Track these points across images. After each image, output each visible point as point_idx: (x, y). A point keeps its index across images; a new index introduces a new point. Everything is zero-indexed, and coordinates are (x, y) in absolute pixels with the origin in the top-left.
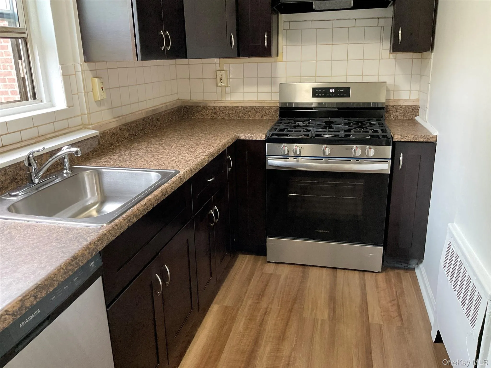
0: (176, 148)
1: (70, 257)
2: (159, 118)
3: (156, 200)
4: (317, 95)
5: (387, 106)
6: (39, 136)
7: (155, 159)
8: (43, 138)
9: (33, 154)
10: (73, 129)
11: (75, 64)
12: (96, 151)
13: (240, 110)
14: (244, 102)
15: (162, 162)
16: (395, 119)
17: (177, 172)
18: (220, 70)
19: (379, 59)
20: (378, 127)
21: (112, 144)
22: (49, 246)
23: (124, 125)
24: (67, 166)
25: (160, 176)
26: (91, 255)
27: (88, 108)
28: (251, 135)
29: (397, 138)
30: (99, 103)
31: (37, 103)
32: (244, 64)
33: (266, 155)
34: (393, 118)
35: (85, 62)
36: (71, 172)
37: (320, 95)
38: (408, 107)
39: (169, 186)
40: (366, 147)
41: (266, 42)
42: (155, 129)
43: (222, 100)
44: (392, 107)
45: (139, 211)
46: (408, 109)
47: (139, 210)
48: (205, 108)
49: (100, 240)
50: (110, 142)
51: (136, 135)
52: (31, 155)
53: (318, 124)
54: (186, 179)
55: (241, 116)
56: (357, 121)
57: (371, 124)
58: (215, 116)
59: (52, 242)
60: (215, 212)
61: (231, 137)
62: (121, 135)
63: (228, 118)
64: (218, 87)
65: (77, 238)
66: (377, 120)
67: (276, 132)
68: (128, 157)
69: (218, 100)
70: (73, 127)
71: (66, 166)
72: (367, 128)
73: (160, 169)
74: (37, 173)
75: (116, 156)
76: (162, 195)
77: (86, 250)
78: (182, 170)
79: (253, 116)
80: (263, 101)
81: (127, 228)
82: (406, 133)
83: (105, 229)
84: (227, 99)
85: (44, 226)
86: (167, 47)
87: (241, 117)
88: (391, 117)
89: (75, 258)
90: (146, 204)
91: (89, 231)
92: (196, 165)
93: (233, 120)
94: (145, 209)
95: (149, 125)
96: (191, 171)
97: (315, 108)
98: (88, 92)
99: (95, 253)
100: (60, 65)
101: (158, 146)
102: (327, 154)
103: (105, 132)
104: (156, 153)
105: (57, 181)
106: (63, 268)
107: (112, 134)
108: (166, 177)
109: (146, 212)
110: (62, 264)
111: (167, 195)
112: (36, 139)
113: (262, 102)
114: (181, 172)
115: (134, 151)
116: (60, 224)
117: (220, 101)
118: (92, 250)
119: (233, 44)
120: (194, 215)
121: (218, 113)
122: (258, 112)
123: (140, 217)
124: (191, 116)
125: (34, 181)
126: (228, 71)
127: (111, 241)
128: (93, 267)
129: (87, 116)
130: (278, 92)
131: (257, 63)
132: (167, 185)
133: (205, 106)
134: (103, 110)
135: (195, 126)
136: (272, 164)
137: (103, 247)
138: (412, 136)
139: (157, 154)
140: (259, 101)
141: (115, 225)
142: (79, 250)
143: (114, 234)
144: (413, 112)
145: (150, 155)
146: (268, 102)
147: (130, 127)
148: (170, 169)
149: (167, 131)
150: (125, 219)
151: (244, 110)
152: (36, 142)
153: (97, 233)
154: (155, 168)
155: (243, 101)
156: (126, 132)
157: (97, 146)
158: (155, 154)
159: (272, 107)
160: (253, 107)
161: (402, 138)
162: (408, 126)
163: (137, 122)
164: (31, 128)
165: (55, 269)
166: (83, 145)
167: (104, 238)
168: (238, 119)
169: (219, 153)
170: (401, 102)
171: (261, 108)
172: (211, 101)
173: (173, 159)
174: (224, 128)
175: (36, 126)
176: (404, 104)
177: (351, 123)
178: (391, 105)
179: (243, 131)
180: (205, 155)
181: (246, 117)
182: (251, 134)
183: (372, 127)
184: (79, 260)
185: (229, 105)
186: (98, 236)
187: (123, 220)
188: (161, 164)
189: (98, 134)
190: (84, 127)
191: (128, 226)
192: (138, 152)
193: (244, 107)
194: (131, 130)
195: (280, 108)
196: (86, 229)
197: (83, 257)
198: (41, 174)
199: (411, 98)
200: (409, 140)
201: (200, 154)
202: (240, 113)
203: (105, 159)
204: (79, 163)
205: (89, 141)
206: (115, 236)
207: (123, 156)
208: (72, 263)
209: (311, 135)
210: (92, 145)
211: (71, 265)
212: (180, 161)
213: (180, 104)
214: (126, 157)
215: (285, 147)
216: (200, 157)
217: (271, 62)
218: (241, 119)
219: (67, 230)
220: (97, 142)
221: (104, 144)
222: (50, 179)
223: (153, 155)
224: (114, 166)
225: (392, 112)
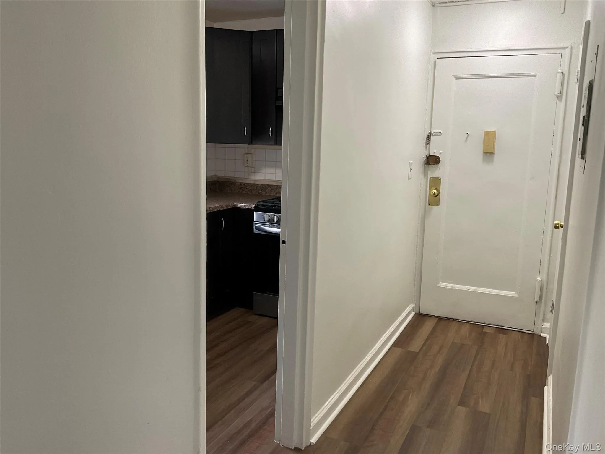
13: (260, 187)
14: (264, 181)
18: (247, 154)
28: (245, 204)
32: (266, 150)
58: (241, 191)
63: (250, 193)
64: (245, 167)
69: (245, 177)
79: (269, 193)
84: (252, 178)
87: (260, 193)
117: (247, 179)
121: (243, 188)
124: (223, 189)
126: (254, 155)
131: (275, 150)
151: (263, 187)
172: (240, 179)
181: (264, 193)
185: (252, 182)
202: (260, 190)
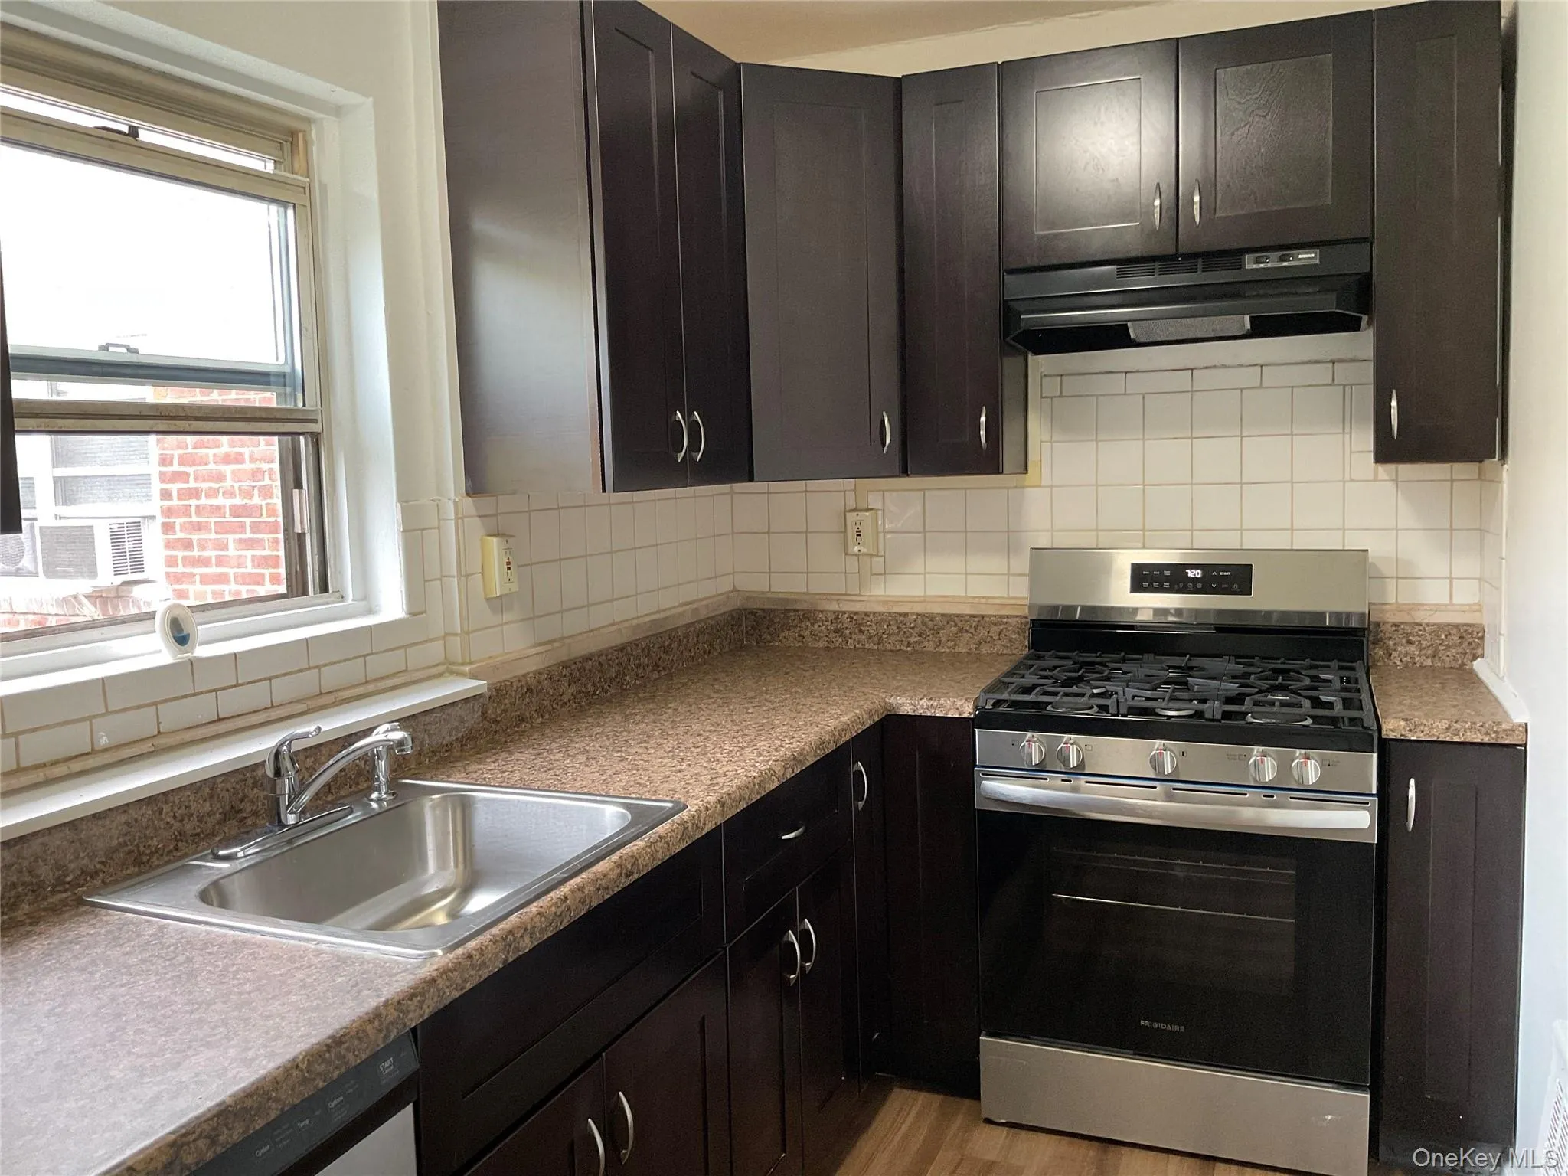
0: (699, 735)
1: (324, 1037)
2: (670, 645)
3: (598, 889)
4: (1145, 585)
5: (1378, 625)
6: (321, 694)
7: (630, 767)
8: (330, 699)
9: (290, 742)
10: (417, 676)
11: (439, 500)
12: (474, 738)
13: (912, 625)
14: (924, 601)
15: (645, 776)
16: (1406, 666)
17: (680, 807)
18: (856, 510)
19: (1344, 482)
20: (1336, 691)
21: (522, 720)
22: (279, 1002)
23: (565, 665)
24: (383, 779)
25: (629, 816)
26: (386, 1037)
27: (465, 617)
28: (932, 702)
29: (1393, 727)
30: (498, 604)
31: (328, 604)
32: (927, 493)
33: (976, 766)
34: (1398, 663)
35: (468, 494)
36: (392, 797)
37: (1156, 585)
38: (1446, 628)
39: (644, 849)
40: (1295, 752)
41: (983, 433)
42: (655, 675)
43: (860, 595)
44: (1394, 628)
45: (543, 919)
46: (1446, 636)
47: (541, 917)
48: (808, 615)
49: (416, 997)
50: (518, 713)
51: (595, 694)
52: (285, 748)
53: (1146, 676)
54: (703, 829)
55: (916, 642)
56: (1275, 671)
57: (1315, 678)
58: (838, 640)
59: (289, 992)
60: (804, 937)
61: (868, 705)
62: (551, 692)
63: (876, 647)
64: (847, 557)
65: (357, 984)
66: (1341, 668)
67: (1005, 696)
68: (557, 758)
69: (849, 592)
70: (417, 670)
71: (378, 779)
72: (1300, 695)
73: (634, 796)
74: (295, 795)
75: (526, 755)
76: (621, 874)
77: (370, 1021)
78: (695, 802)
79: (950, 644)
80: (983, 601)
81: (501, 966)
82: (1426, 714)
83: (435, 967)
84: (874, 593)
85: (281, 948)
86: (694, 454)
87: (916, 646)
88: (1392, 657)
89: (336, 1042)
90: (566, 898)
91: (394, 968)
92: (739, 787)
93: (890, 653)
94: (561, 913)
95: (638, 666)
96: (723, 805)
97: (1144, 625)
98: (467, 576)
99: (398, 1033)
100: (398, 504)
101: (648, 729)
102: (1168, 769)
103: (505, 686)
104: (637, 750)
105: (351, 819)
106: (300, 1065)
107: (525, 690)
108: (642, 819)
109: (566, 923)
110: (300, 1053)
111: (636, 876)
112: (309, 703)
113: (976, 601)
114: (689, 808)
115: (577, 740)
116: (324, 942)
117: (854, 598)
118: (388, 1021)
119: (888, 441)
120: (729, 942)
121: (847, 632)
122: (967, 631)
123: (546, 937)
124: (769, 638)
125: (283, 820)
126: (880, 513)
127: (448, 1002)
128: (389, 1074)
129: (459, 638)
130: (1025, 575)
131: (966, 489)
132: (640, 843)
133: (809, 611)
134: (506, 623)
135: (773, 671)
136: (995, 793)
137: (421, 1016)
138: (1444, 725)
139: (640, 751)
140: (971, 600)
141: (466, 955)
142: (354, 1020)
143: (460, 982)
144: (1465, 644)
145: (619, 754)
146: (998, 601)
147: (579, 670)
148: (661, 797)
149: (686, 684)
150: (497, 941)
151: (924, 624)
152: (309, 710)
153: (412, 977)
154: (622, 793)
155: (924, 596)
156: (566, 684)
157: (479, 723)
158: (633, 751)
159: (1007, 617)
160: (951, 615)
161: (1410, 730)
162: (1441, 692)
163: (602, 655)
164: (301, 671)
165: (279, 1067)
166: (437, 720)
167: (429, 991)
168: (907, 652)
169: (821, 754)
170: (1422, 613)
171: (976, 619)
172: (828, 597)
173: (679, 767)
174: (854, 676)
175: (317, 667)
176: (1432, 621)
177: (1253, 673)
178: (1390, 620)
179: (909, 688)
180: (773, 758)
181: (929, 646)
182: (931, 699)
183: (1315, 689)
184: (348, 1049)
186: (412, 983)
187: (491, 941)
188: (643, 782)
189: (484, 690)
190: (449, 669)
191: (505, 961)
192: (588, 745)
193: (923, 615)
194: (583, 680)
195: (1032, 621)
196: (385, 963)
197: (360, 1039)
198: (305, 798)
199: (1454, 602)
200: (1434, 735)
201: (760, 754)
202: (911, 634)
203: (494, 762)
204: (420, 771)
205: (458, 708)
206: (462, 989)
207: (545, 754)
208: (327, 1055)
209: (1115, 708)
210: (462, 721)
211: (324, 1060)
212: (697, 774)
213: (738, 604)
214: (552, 758)
215: (1034, 744)
216: (757, 764)
217: (1008, 488)
218: (915, 652)
219: (338, 961)
220: (480, 713)
221: (499, 719)
222: (335, 814)
223: (629, 754)
224: (512, 782)
225: (1395, 644)
